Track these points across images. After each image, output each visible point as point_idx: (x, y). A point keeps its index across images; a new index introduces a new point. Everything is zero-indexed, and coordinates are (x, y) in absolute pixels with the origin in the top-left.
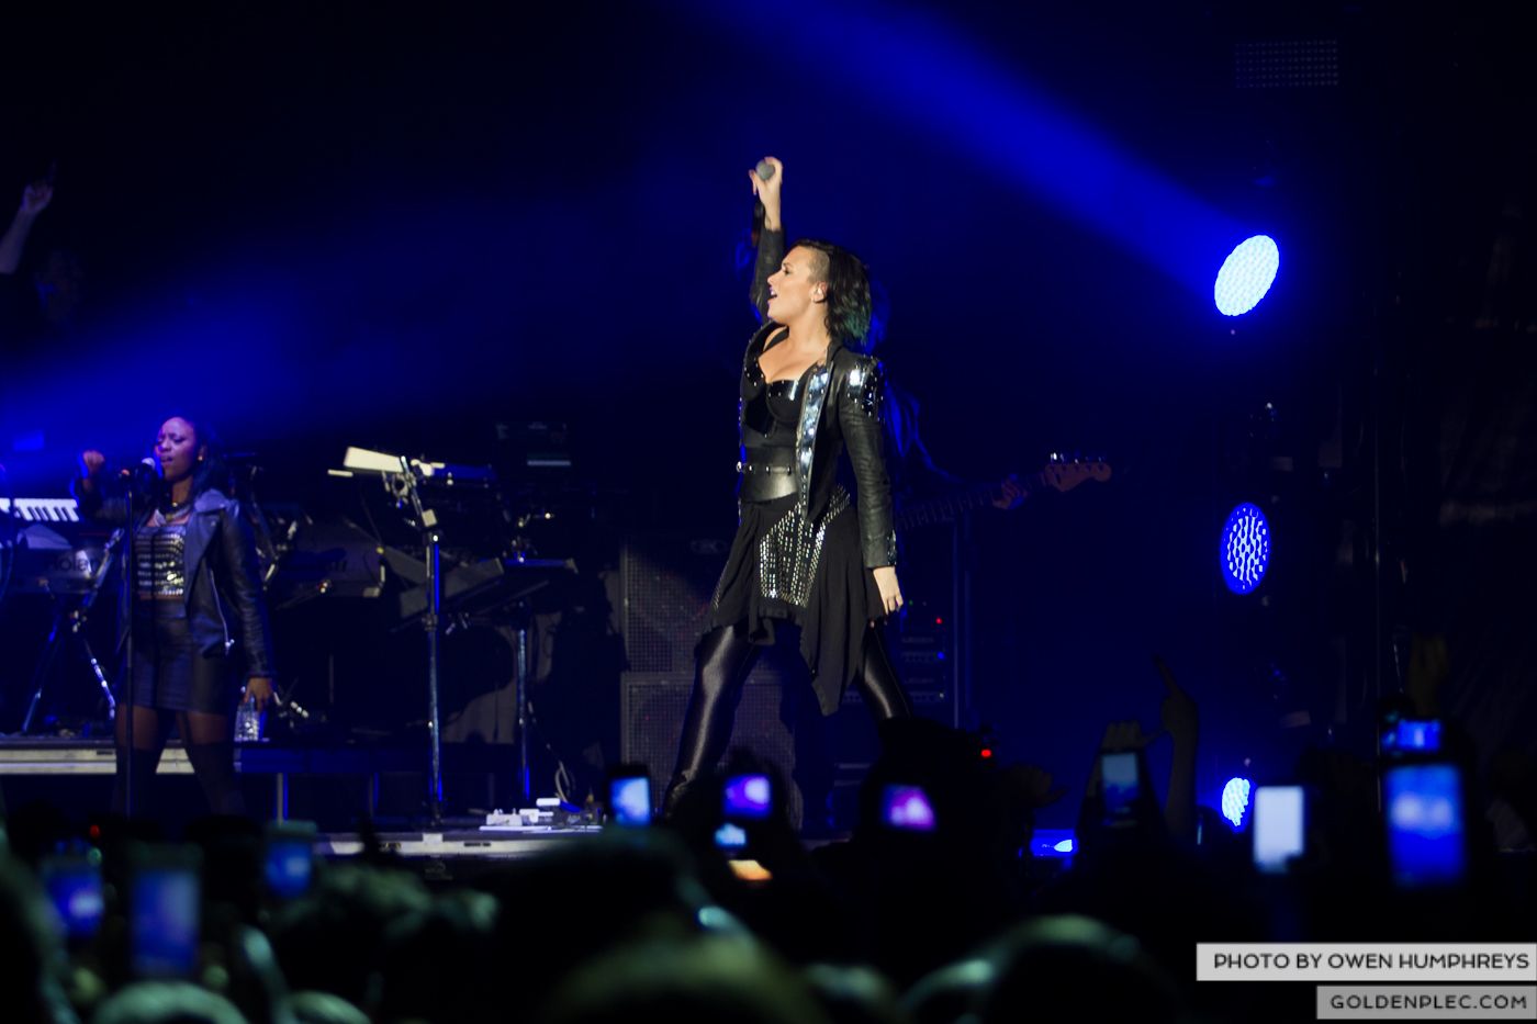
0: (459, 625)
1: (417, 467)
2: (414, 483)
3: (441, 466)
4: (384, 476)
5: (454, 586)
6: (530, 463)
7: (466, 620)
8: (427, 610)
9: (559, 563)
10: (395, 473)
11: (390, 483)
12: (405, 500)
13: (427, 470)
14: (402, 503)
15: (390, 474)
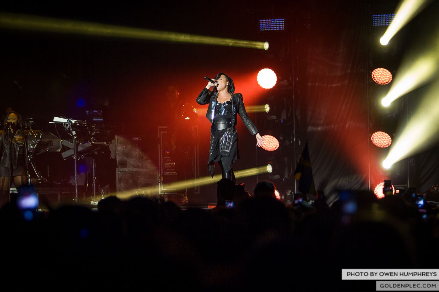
0: (81, 158)
1: (71, 121)
2: (70, 125)
3: (76, 121)
4: (63, 123)
5: (80, 149)
6: (94, 120)
7: (82, 157)
8: (74, 154)
9: (103, 143)
10: (66, 123)
11: (65, 125)
12: (68, 129)
13: (73, 122)
14: (67, 129)
15: (64, 123)
